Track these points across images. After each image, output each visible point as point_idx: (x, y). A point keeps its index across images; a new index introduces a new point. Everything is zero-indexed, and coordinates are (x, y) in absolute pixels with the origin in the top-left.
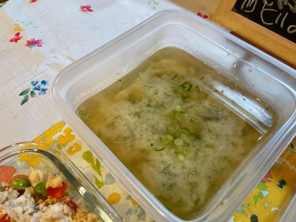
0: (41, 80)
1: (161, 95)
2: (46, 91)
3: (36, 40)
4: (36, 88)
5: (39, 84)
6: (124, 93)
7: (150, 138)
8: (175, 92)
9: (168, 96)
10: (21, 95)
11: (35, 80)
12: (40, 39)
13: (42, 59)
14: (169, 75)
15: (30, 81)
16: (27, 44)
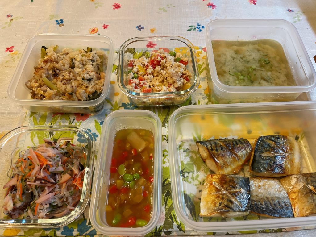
0: (202, 25)
1: (252, 57)
2: (201, 32)
3: (213, 5)
4: (198, 27)
5: (201, 26)
6: (235, 48)
7: (231, 69)
8: (259, 61)
9: (254, 60)
10: (190, 26)
11: (200, 24)
12: (216, 5)
13: (209, 15)
14: (264, 53)
15: (197, 23)
16: (208, 4)
